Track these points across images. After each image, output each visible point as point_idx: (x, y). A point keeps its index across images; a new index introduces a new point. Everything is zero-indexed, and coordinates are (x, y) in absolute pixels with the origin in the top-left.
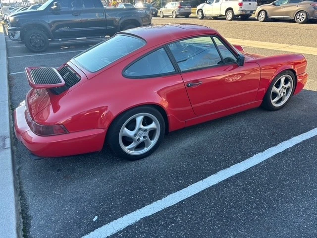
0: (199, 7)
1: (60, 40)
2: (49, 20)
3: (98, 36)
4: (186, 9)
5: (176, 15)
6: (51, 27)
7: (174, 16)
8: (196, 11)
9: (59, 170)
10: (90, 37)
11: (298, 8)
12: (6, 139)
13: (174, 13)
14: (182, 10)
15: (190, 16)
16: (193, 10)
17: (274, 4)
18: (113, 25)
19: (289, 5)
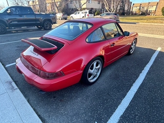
0: (71, 15)
1: (13, 28)
2: (6, 18)
3: (32, 26)
4: (66, 16)
5: (61, 19)
6: (8, 22)
7: (60, 19)
8: (70, 17)
9: (54, 97)
10: (28, 27)
11: (109, 17)
12: (12, 83)
13: (60, 18)
14: (64, 17)
15: (67, 19)
16: (68, 17)
17: (101, 15)
18: (39, 21)
19: (106, 16)
